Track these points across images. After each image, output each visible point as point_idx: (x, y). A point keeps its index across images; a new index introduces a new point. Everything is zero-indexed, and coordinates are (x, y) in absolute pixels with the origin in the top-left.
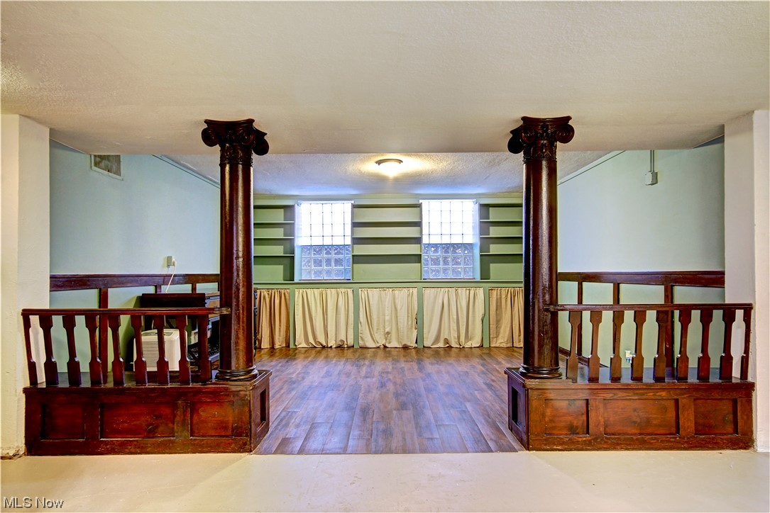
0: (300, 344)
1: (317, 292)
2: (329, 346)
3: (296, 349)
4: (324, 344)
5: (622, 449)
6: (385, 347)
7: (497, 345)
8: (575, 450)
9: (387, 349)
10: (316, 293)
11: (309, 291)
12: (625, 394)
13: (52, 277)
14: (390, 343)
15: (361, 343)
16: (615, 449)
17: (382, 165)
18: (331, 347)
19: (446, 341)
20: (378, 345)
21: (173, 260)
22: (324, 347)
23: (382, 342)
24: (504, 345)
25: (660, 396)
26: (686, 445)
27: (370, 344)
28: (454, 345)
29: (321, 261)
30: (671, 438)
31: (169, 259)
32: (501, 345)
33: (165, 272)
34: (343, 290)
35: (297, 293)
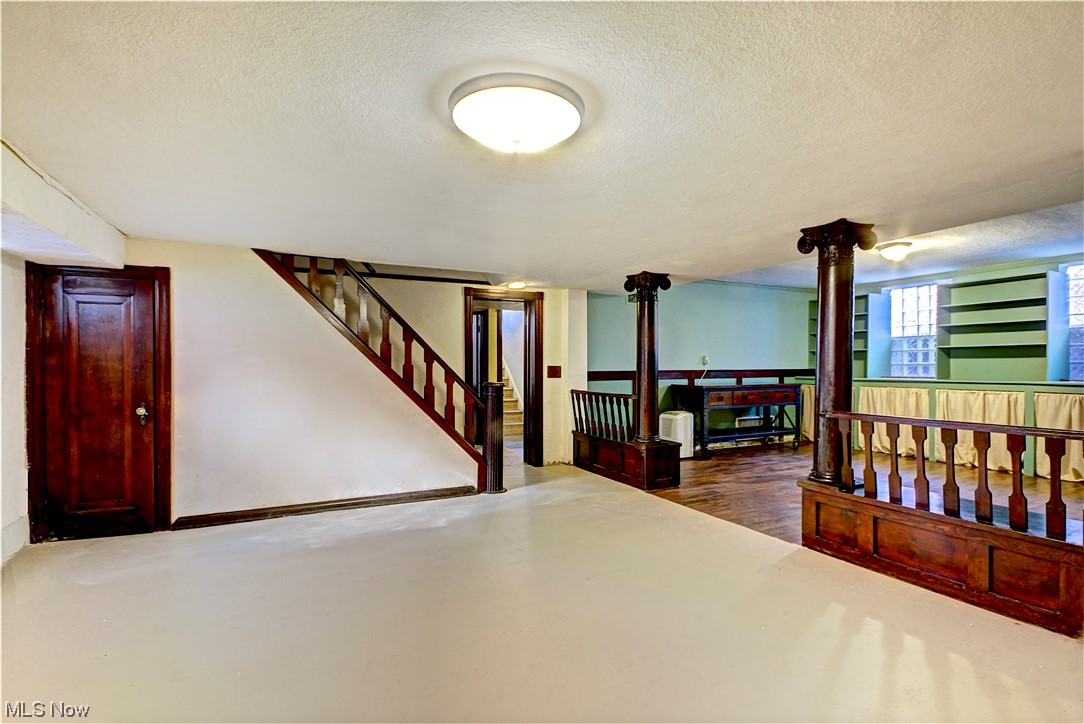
1: (884, 391)
5: (892, 575)
8: (843, 559)
12: (898, 517)
13: (589, 373)
16: (884, 573)
21: (707, 358)
25: (942, 530)
26: (975, 599)
29: (916, 355)
30: (954, 584)
31: (704, 358)
33: (700, 368)
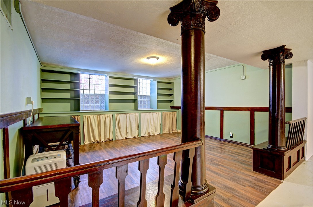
0: (86, 142)
2: (102, 141)
3: (84, 145)
4: (99, 141)
6: (126, 138)
7: (165, 133)
9: (127, 139)
10: (95, 117)
11: (91, 116)
14: (128, 136)
15: (117, 138)
17: (149, 59)
18: (102, 142)
19: (149, 133)
20: (124, 138)
22: (98, 142)
23: (125, 136)
24: (167, 133)
27: (121, 138)
28: (151, 134)
32: (166, 133)
34: (108, 115)
35: (84, 117)
